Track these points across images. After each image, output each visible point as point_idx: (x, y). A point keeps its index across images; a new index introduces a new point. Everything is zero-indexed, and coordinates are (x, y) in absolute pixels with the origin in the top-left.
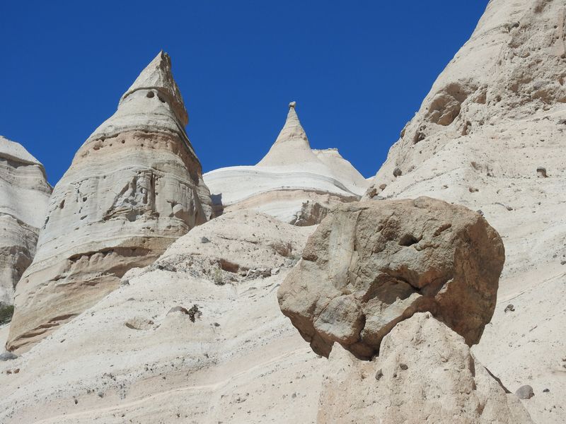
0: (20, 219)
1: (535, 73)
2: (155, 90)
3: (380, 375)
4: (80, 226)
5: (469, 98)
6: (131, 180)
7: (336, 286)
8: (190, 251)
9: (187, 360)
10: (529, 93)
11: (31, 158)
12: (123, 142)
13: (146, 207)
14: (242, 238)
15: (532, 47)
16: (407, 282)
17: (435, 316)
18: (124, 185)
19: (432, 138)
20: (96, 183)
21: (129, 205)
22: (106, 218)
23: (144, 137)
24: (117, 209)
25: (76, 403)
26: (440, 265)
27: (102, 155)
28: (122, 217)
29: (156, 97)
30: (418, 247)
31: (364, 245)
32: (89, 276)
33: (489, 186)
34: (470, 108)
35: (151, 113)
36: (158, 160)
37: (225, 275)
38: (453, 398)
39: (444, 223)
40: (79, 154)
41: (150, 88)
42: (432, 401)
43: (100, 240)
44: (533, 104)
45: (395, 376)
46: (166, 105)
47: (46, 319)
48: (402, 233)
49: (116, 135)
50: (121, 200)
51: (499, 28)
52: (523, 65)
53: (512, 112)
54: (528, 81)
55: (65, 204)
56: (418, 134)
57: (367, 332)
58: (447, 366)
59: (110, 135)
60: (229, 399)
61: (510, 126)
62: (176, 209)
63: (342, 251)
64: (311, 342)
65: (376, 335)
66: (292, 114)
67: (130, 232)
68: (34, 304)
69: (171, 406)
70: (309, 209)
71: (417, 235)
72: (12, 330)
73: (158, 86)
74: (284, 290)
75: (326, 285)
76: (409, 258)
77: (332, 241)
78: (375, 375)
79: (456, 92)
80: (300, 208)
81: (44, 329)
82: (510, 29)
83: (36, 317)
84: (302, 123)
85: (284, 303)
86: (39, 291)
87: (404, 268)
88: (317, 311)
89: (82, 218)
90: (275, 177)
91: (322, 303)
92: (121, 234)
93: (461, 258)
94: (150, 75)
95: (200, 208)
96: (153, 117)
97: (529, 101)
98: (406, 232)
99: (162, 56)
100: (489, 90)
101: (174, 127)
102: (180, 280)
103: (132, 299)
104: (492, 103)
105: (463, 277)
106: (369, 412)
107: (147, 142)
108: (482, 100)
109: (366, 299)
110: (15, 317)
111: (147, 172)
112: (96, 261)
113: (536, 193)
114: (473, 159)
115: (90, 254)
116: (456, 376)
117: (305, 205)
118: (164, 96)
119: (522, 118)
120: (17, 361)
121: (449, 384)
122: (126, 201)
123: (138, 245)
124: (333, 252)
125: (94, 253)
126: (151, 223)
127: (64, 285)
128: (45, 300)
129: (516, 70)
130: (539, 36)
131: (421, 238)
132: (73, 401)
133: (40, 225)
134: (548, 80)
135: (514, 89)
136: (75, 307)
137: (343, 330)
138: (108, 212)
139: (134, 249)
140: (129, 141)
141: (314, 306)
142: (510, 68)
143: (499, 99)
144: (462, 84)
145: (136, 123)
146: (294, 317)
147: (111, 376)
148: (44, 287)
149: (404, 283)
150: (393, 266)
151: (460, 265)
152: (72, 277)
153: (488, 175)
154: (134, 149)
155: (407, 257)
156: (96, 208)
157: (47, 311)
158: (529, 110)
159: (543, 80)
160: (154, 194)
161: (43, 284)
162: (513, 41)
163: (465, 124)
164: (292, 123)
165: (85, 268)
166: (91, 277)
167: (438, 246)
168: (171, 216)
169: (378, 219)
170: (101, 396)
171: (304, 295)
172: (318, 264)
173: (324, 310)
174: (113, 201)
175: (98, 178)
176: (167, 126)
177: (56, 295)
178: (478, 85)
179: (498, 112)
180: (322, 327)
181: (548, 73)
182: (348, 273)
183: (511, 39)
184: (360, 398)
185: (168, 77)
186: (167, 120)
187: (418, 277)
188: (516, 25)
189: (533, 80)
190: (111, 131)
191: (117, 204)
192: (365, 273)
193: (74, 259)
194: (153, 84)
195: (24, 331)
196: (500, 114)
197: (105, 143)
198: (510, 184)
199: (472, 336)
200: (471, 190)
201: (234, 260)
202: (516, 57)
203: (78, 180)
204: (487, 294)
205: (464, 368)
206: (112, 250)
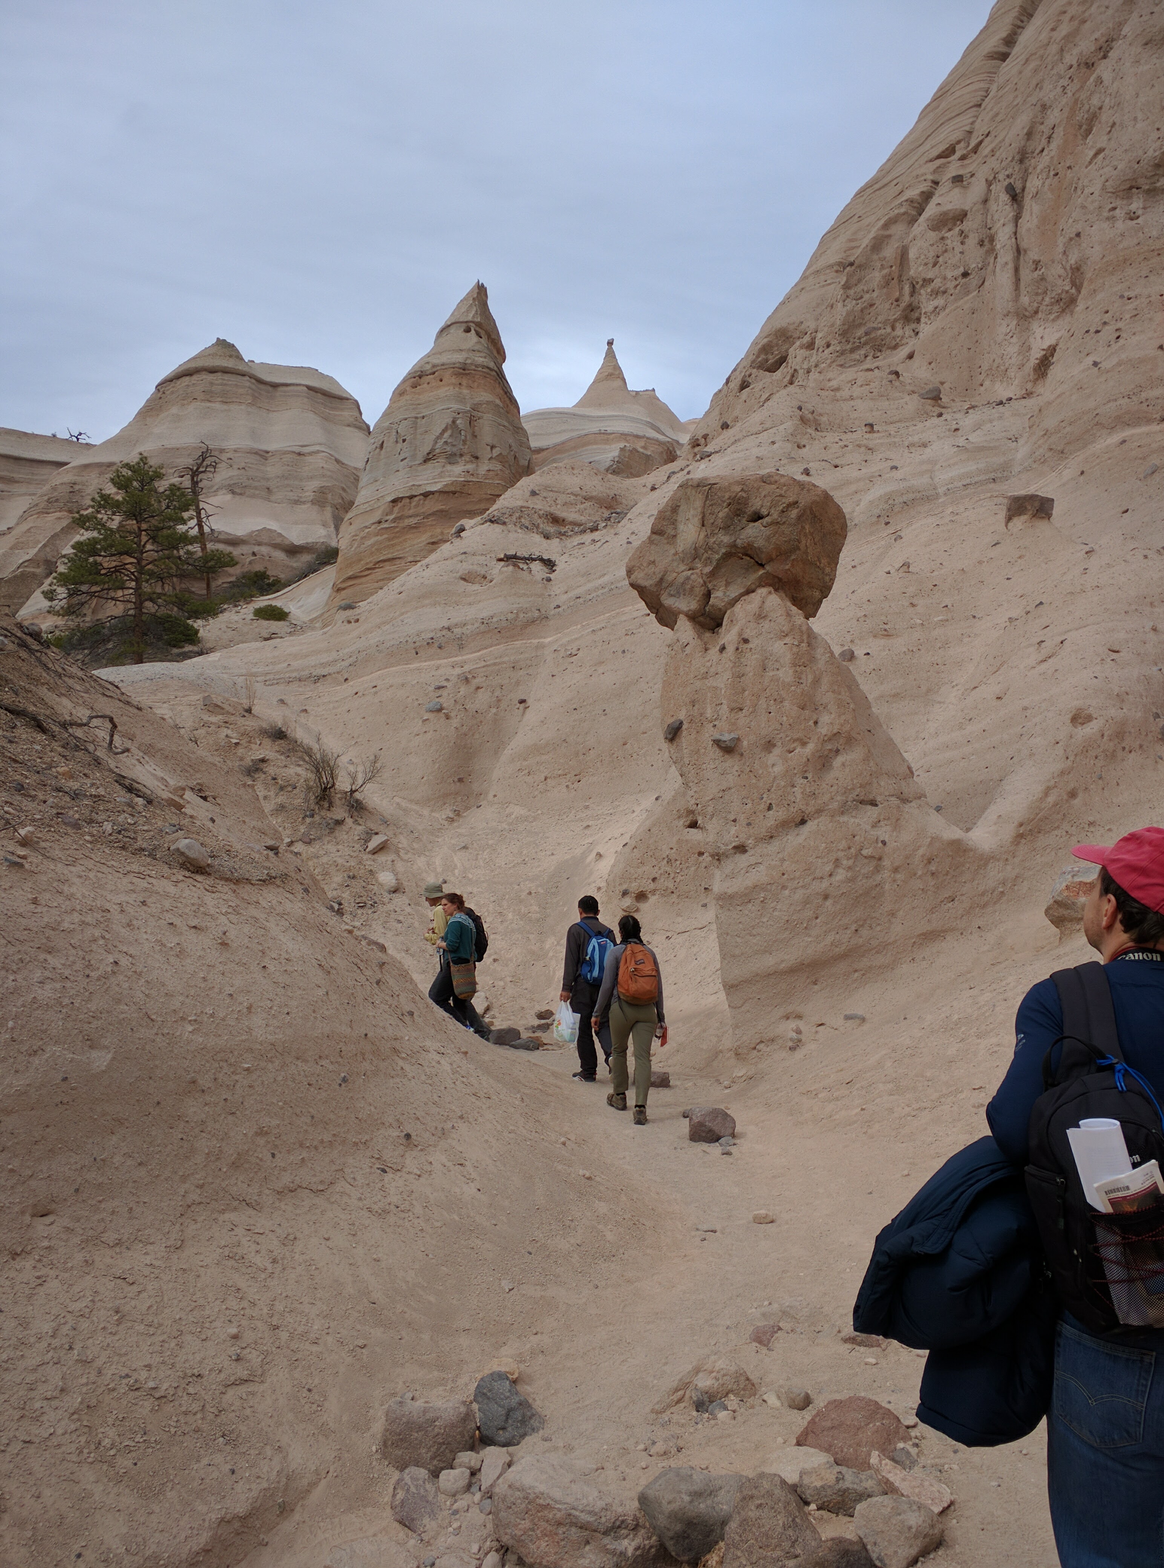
0: (337, 457)
1: (868, 317)
2: (472, 324)
3: (723, 649)
4: (400, 469)
5: (798, 343)
6: (450, 421)
7: (683, 561)
8: (520, 503)
9: (521, 615)
10: (859, 339)
12: (441, 380)
13: (466, 449)
14: (569, 491)
15: (866, 289)
16: (751, 558)
17: (776, 590)
18: (443, 426)
19: (756, 386)
20: (415, 423)
21: (448, 448)
22: (426, 461)
23: (463, 375)
24: (437, 451)
25: (417, 654)
26: (786, 541)
27: (419, 394)
28: (442, 460)
29: (473, 331)
30: (764, 524)
31: (712, 521)
32: (411, 519)
33: (817, 442)
34: (798, 355)
35: (469, 350)
36: (477, 400)
37: (551, 529)
38: (791, 672)
39: (791, 500)
41: (466, 322)
42: (771, 674)
43: (420, 483)
44: (862, 352)
45: (737, 649)
46: (483, 340)
47: (371, 562)
48: (750, 510)
49: (434, 373)
50: (441, 443)
51: (831, 266)
52: (856, 309)
53: (841, 361)
54: (860, 325)
55: (385, 445)
56: (743, 382)
57: (713, 606)
58: (787, 640)
59: (428, 373)
60: (562, 654)
61: (840, 377)
62: (496, 452)
63: (690, 526)
64: (657, 614)
65: (720, 609)
67: (450, 476)
68: (359, 546)
69: (506, 659)
70: (627, 454)
71: (764, 511)
72: (339, 572)
73: (476, 320)
74: (633, 564)
75: (673, 560)
76: (755, 535)
77: (681, 517)
78: (718, 648)
80: (616, 453)
81: (370, 572)
82: (844, 268)
83: (360, 560)
85: (633, 577)
86: (362, 534)
87: (750, 546)
88: (664, 585)
89: (402, 460)
91: (670, 577)
92: (441, 477)
93: (805, 535)
94: (467, 308)
95: (518, 450)
96: (471, 354)
97: (859, 348)
98: (754, 508)
100: (819, 335)
101: (492, 365)
102: (510, 534)
103: (465, 553)
104: (821, 350)
105: (806, 553)
106: (711, 682)
107: (465, 381)
108: (811, 346)
109: (713, 574)
110: (339, 559)
111: (466, 412)
112: (417, 506)
113: (863, 449)
115: (411, 497)
116: (795, 649)
117: (622, 451)
118: (480, 330)
119: (850, 366)
120: (357, 611)
121: (788, 658)
122: (446, 442)
123: (458, 489)
124: (681, 527)
125: (416, 496)
126: (470, 467)
127: (386, 528)
128: (369, 542)
129: (848, 314)
130: (873, 277)
131: (768, 515)
132: (414, 651)
133: (360, 465)
134: (880, 325)
135: (845, 334)
136: (398, 551)
137: (686, 604)
138: (428, 454)
139: (452, 489)
140: (447, 379)
141: (662, 580)
142: (842, 312)
143: (828, 346)
144: (791, 327)
145: (453, 360)
146: (642, 591)
147: (449, 629)
148: (367, 530)
149: (748, 558)
150: (739, 542)
151: (804, 542)
152: (394, 520)
153: (816, 429)
154: (452, 388)
155: (754, 533)
156: (415, 450)
157: (372, 553)
158: (858, 357)
159: (875, 325)
160: (473, 436)
161: (366, 527)
162: (846, 282)
163: (791, 371)
164: (610, 361)
165: (407, 512)
166: (413, 521)
167: (784, 523)
168: (491, 458)
169: (727, 495)
170: (440, 648)
171: (652, 569)
172: (668, 538)
173: (671, 584)
174: (432, 443)
175: (417, 418)
176: (485, 364)
177: (379, 538)
178: (807, 330)
179: (827, 359)
180: (668, 601)
181: (880, 319)
182: (695, 549)
183: (845, 279)
184: (704, 670)
185: (485, 310)
186: (485, 357)
187: (762, 552)
188: (851, 264)
189: (865, 324)
190: (428, 368)
191: (438, 446)
192: (711, 549)
193: (394, 501)
194: (470, 318)
195: (351, 573)
196: (828, 362)
197: (422, 380)
198: (837, 440)
199: (810, 608)
200: (799, 447)
201: (562, 513)
202: (848, 300)
203: (397, 420)
204: (828, 570)
205: (802, 642)
206: (433, 493)
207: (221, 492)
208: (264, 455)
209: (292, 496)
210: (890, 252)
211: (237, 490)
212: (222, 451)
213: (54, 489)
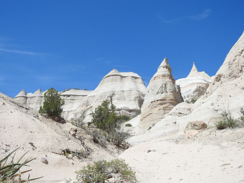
0: (138, 90)
4: (152, 96)
8: (174, 111)
9: (175, 130)
11: (139, 77)
12: (159, 78)
13: (165, 91)
14: (182, 108)
15: (233, 68)
18: (160, 87)
20: (155, 87)
21: (161, 91)
22: (157, 94)
23: (163, 76)
27: (155, 81)
28: (160, 93)
29: (165, 68)
34: (222, 79)
36: (166, 81)
40: (151, 81)
41: (164, 66)
43: (156, 98)
44: (233, 78)
46: (167, 69)
47: (147, 114)
50: (160, 90)
52: (231, 71)
53: (229, 80)
54: (232, 74)
56: (213, 83)
62: (171, 91)
66: (194, 65)
67: (162, 96)
68: (145, 111)
70: (198, 87)
72: (141, 116)
79: (220, 76)
80: (196, 87)
81: (147, 116)
84: (196, 67)
89: (153, 94)
90: (191, 80)
92: (160, 97)
94: (164, 63)
95: (175, 89)
96: (165, 72)
97: (233, 77)
99: (166, 59)
100: (225, 76)
101: (169, 74)
102: (173, 117)
107: (164, 77)
110: (141, 114)
111: (164, 84)
114: (219, 95)
115: (155, 101)
117: (197, 87)
118: (167, 67)
119: (231, 81)
123: (164, 99)
126: (166, 94)
127: (150, 108)
128: (147, 110)
130: (234, 66)
135: (230, 76)
136: (153, 112)
138: (157, 92)
139: (163, 99)
140: (161, 78)
142: (229, 72)
143: (227, 78)
144: (221, 74)
145: (162, 74)
147: (164, 133)
152: (152, 106)
156: (155, 92)
159: (235, 74)
160: (166, 88)
161: (146, 108)
162: (229, 67)
163: (221, 82)
164: (194, 67)
165: (154, 104)
166: (155, 106)
174: (158, 90)
178: (223, 75)
185: (167, 63)
186: (168, 72)
190: (157, 76)
193: (152, 102)
195: (143, 117)
196: (227, 80)
197: (156, 78)
200: (218, 101)
201: (181, 112)
203: (151, 86)
206: (159, 100)
207: (116, 100)
208: (123, 91)
209: (130, 99)
210: (236, 61)
211: (119, 99)
212: (115, 91)
213: (84, 102)
